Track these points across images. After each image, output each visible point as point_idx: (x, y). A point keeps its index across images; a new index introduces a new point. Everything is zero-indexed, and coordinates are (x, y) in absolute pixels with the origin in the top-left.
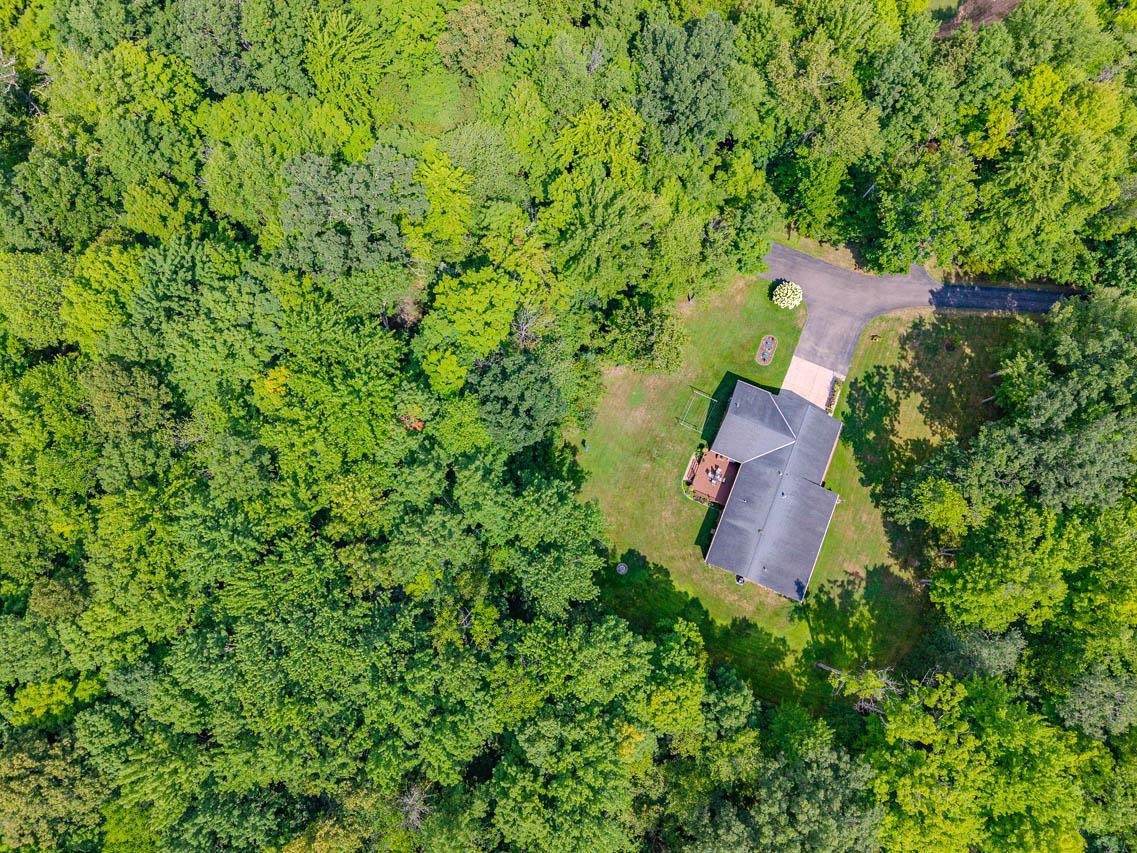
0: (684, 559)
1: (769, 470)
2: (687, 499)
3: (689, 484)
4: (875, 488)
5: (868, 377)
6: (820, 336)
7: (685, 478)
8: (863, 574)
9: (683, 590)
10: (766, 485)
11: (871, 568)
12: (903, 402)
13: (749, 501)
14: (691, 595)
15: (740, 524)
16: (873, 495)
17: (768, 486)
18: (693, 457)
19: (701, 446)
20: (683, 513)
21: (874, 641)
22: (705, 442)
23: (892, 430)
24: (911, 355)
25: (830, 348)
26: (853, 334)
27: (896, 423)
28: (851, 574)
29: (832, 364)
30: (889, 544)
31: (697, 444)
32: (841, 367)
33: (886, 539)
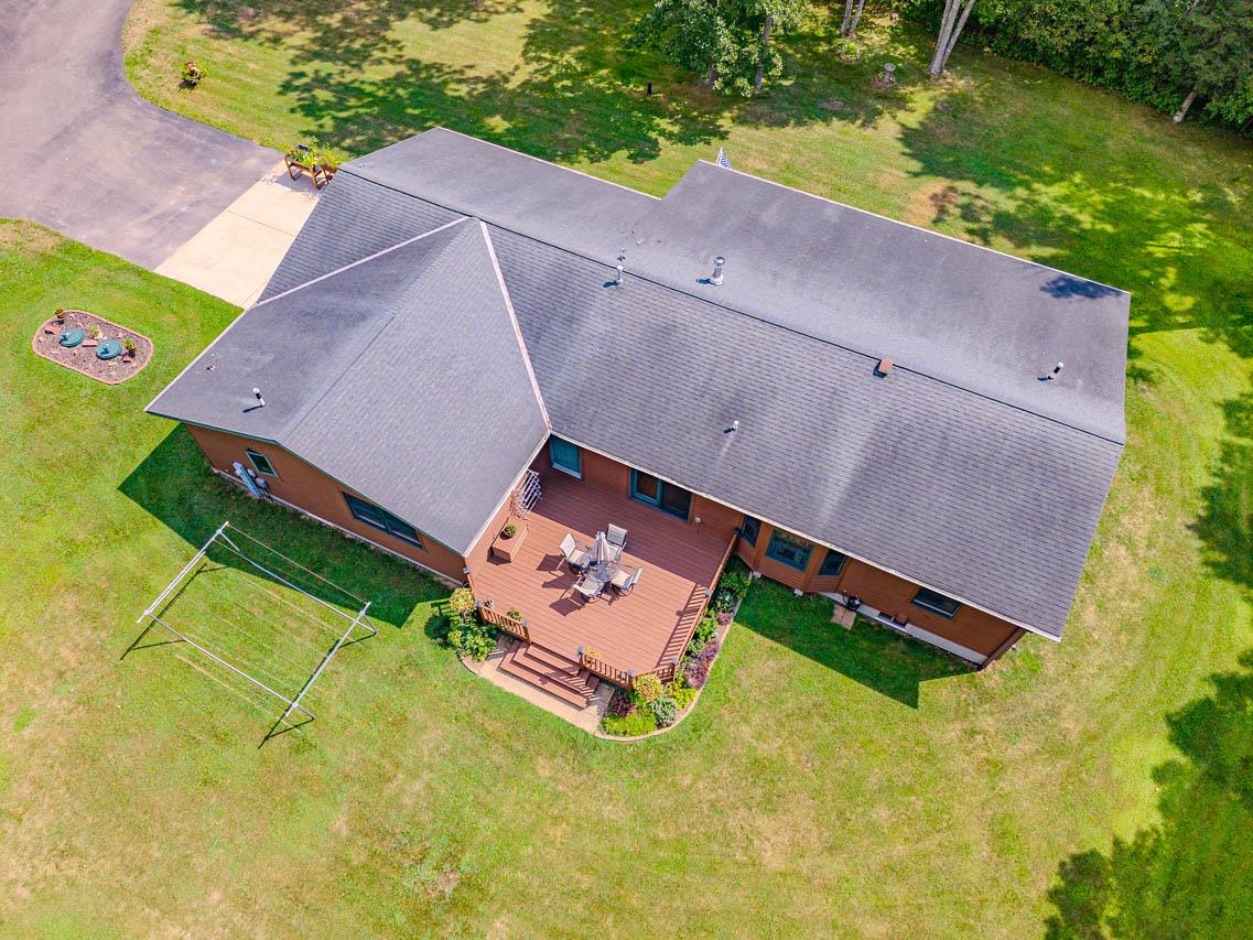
0: (994, 768)
1: (596, 324)
2: (697, 726)
3: (621, 699)
4: (662, 133)
5: (311, 109)
6: (115, 199)
7: (588, 719)
8: (937, 185)
9: (1150, 791)
10: (663, 337)
11: (916, 166)
12: (409, 53)
13: (731, 412)
14: (1160, 749)
15: (845, 459)
16: (686, 139)
17: (666, 331)
18: (487, 671)
19: (439, 629)
20: (769, 748)
21: (1138, 183)
22: (423, 611)
23: (490, 81)
24: (274, 24)
25: (174, 180)
26: (152, 124)
27: (470, 73)
28: (942, 211)
29: (229, 181)
30: (836, 123)
31: (427, 648)
32: (251, 163)
33: (819, 129)
